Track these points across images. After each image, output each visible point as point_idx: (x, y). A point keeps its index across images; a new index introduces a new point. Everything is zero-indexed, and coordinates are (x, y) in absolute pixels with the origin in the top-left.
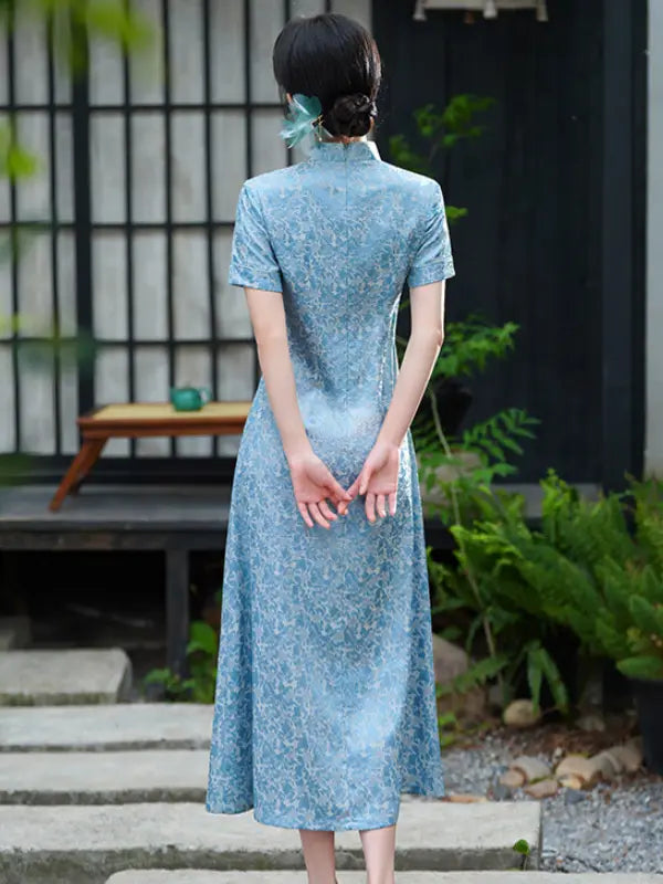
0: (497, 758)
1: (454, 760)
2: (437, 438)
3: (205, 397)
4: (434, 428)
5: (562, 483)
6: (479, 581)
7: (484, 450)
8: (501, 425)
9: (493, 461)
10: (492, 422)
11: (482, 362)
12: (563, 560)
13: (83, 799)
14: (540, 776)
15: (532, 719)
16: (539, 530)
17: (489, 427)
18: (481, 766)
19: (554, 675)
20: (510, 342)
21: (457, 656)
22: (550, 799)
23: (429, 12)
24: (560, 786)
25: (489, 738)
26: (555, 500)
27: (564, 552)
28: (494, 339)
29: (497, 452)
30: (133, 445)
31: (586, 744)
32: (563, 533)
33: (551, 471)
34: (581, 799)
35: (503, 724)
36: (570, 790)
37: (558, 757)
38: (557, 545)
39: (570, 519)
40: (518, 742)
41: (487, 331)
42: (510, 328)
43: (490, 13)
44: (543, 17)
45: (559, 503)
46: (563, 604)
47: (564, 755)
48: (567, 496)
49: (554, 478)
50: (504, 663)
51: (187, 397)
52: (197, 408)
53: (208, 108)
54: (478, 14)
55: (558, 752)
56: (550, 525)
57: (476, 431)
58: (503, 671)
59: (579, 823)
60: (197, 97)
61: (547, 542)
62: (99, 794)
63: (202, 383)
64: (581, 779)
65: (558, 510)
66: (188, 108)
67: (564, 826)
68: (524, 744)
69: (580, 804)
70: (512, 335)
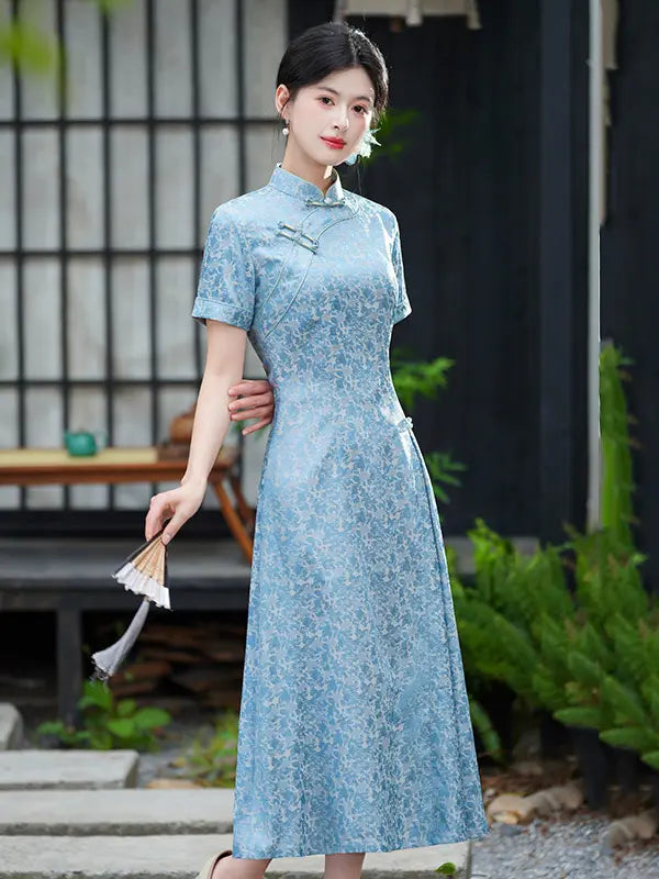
3: (101, 441)
5: (494, 536)
12: (498, 618)
16: (474, 586)
19: (485, 725)
20: (442, 381)
24: (494, 821)
26: (487, 553)
27: (500, 610)
28: (420, 376)
30: (24, 495)
31: (522, 785)
32: (498, 589)
33: (479, 522)
34: (519, 833)
36: (505, 825)
37: (489, 797)
38: (492, 602)
39: (506, 574)
42: (442, 364)
43: (414, 19)
44: (474, 24)
45: (493, 556)
46: (500, 660)
47: (496, 795)
48: (500, 550)
49: (483, 529)
51: (82, 442)
52: (92, 453)
53: (107, 123)
54: (402, 20)
55: (491, 792)
56: (484, 581)
59: (514, 853)
60: (95, 112)
61: (481, 599)
63: (97, 426)
64: (516, 815)
65: (493, 563)
66: (84, 123)
67: (499, 856)
69: (516, 837)
70: (445, 372)
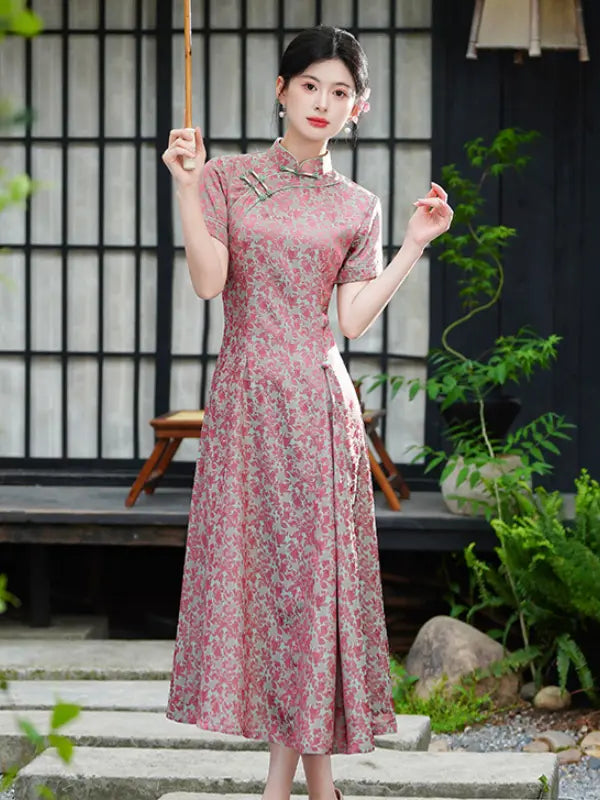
0: (523, 731)
1: (484, 732)
2: (483, 440)
4: (480, 431)
6: (517, 579)
7: (526, 450)
8: (541, 429)
9: (532, 460)
10: (533, 426)
11: (528, 371)
13: (142, 744)
14: (566, 746)
15: (561, 704)
16: (573, 527)
17: (530, 431)
18: (507, 737)
19: (581, 663)
20: (553, 353)
21: (494, 648)
22: (574, 765)
23: (480, 51)
24: (584, 754)
25: (518, 716)
28: (540, 349)
29: (537, 454)
33: (584, 471)
35: (533, 706)
36: (593, 758)
37: (583, 733)
38: (587, 542)
40: (546, 721)
41: (535, 342)
42: (553, 339)
43: (534, 52)
44: (585, 57)
47: (589, 731)
49: (587, 477)
50: (537, 653)
54: (524, 52)
55: (584, 728)
57: (518, 434)
58: (536, 661)
62: (157, 741)
68: (552, 722)
70: (554, 346)
